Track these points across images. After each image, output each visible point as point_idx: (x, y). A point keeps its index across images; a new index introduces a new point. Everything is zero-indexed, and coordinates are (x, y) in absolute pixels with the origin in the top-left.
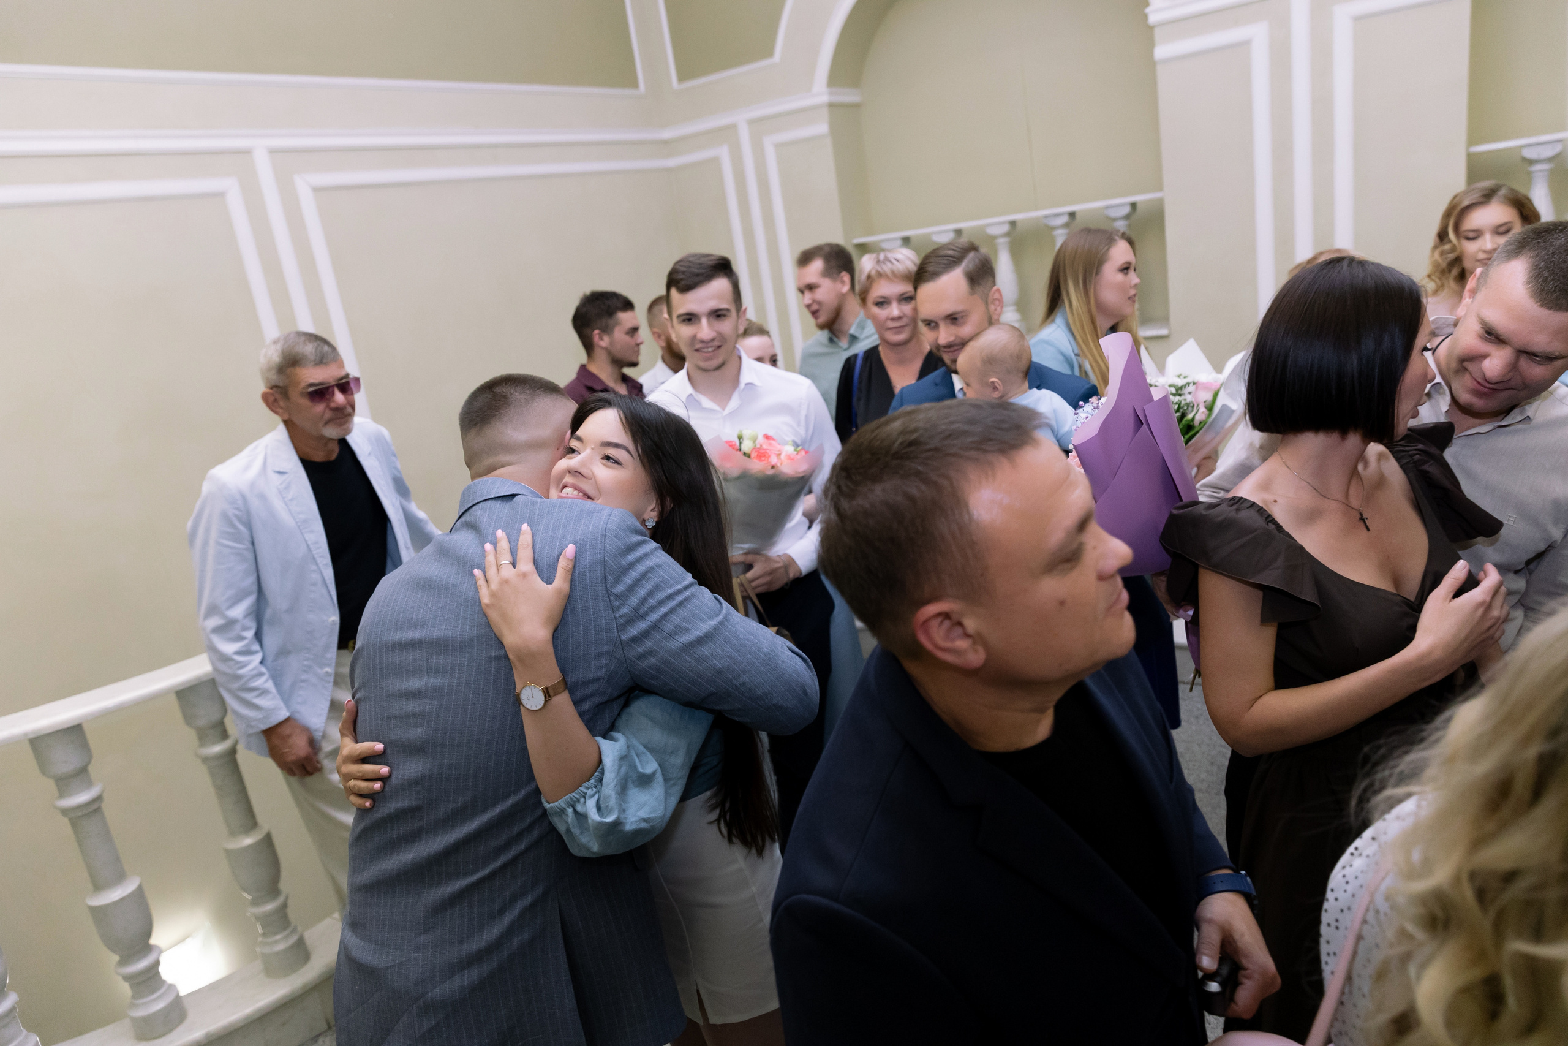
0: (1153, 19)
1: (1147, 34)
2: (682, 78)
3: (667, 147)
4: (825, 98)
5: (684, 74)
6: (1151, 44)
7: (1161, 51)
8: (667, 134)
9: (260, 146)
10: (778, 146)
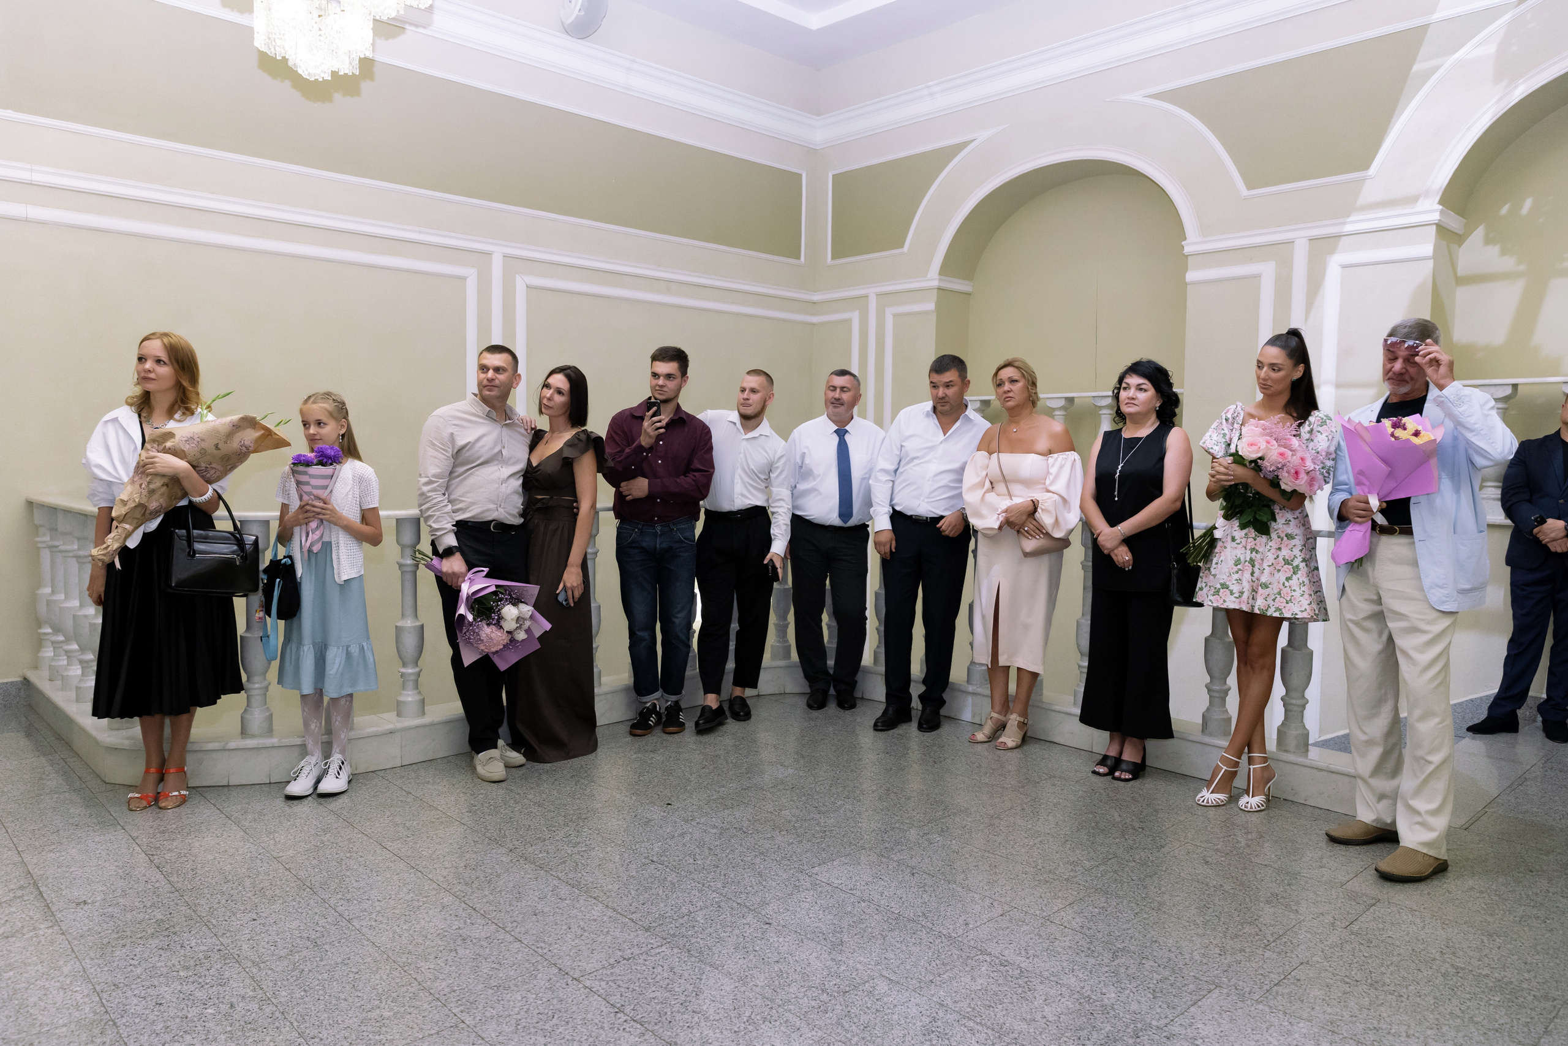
0: (1187, 250)
1: (1182, 262)
2: (833, 258)
3: (813, 306)
4: (936, 283)
5: (838, 252)
6: (1185, 269)
7: (1190, 276)
8: (816, 297)
9: (498, 251)
10: (895, 315)
